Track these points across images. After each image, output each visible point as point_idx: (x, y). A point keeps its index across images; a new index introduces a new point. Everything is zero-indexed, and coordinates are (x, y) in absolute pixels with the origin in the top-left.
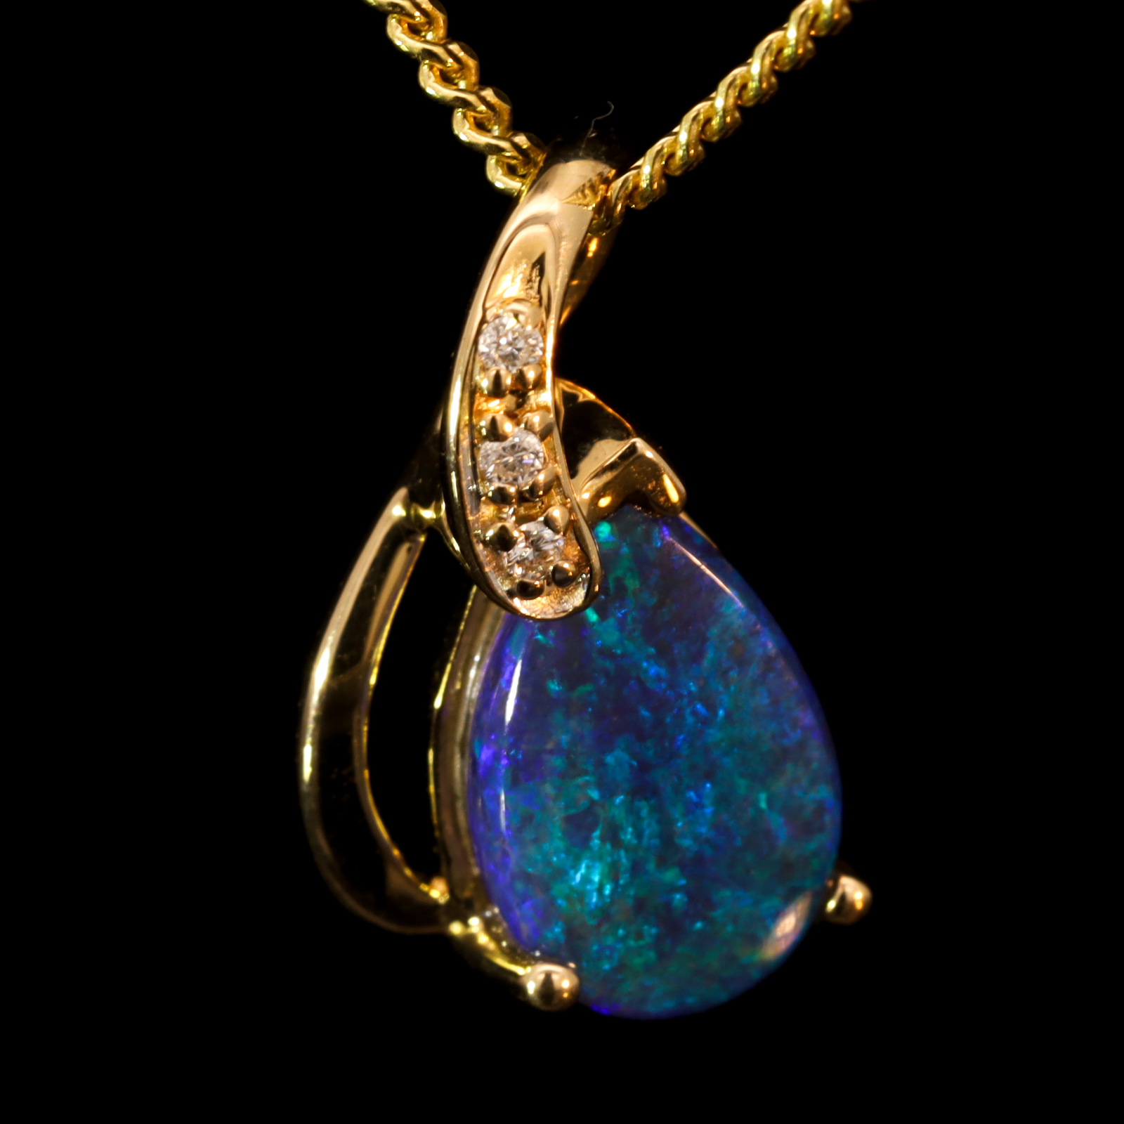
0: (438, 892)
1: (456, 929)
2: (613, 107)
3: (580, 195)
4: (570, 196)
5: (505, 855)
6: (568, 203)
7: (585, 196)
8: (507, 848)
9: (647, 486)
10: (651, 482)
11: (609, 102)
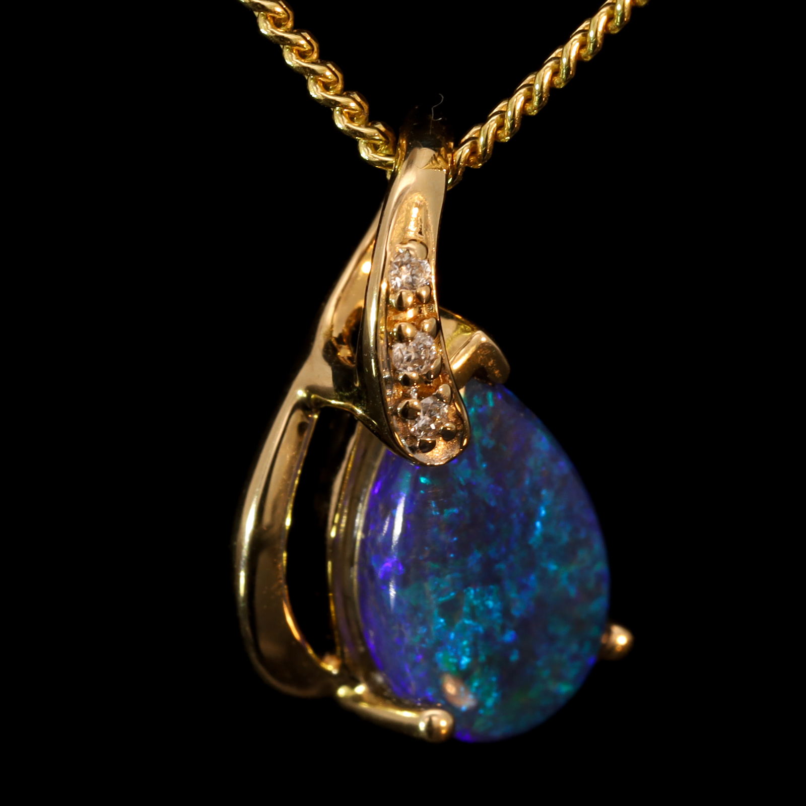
0: (331, 666)
1: (342, 692)
2: (443, 97)
3: (434, 162)
4: (427, 164)
5: (402, 635)
6: (426, 169)
7: (438, 163)
8: (403, 629)
9: (488, 364)
10: (490, 360)
11: (440, 94)
